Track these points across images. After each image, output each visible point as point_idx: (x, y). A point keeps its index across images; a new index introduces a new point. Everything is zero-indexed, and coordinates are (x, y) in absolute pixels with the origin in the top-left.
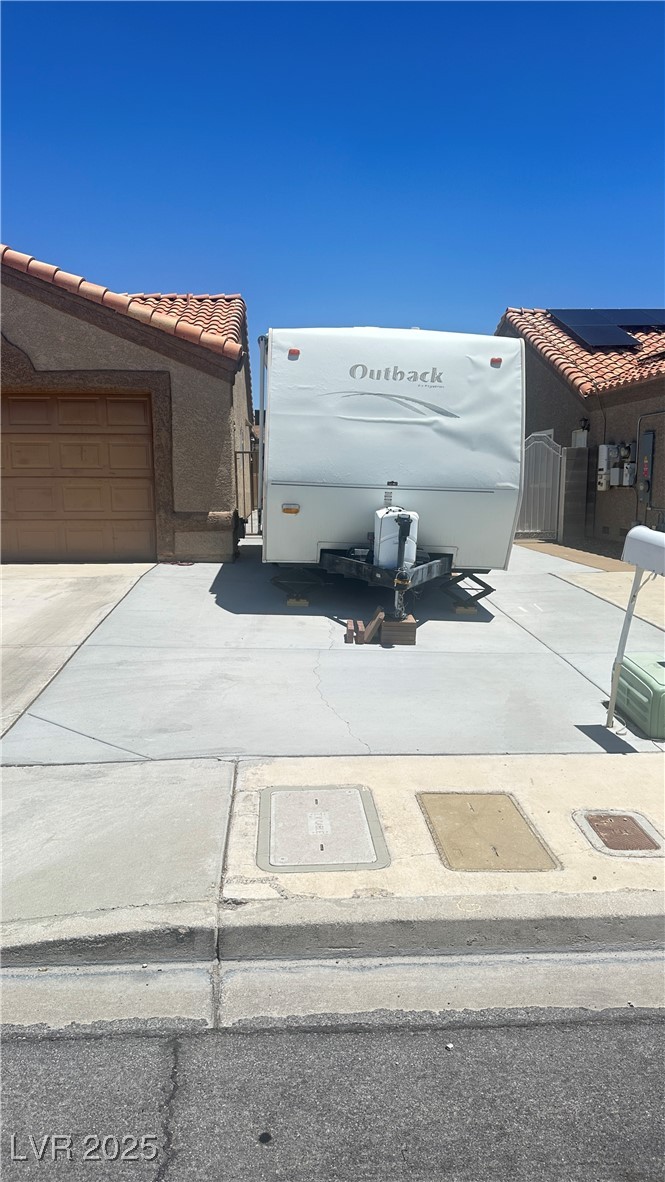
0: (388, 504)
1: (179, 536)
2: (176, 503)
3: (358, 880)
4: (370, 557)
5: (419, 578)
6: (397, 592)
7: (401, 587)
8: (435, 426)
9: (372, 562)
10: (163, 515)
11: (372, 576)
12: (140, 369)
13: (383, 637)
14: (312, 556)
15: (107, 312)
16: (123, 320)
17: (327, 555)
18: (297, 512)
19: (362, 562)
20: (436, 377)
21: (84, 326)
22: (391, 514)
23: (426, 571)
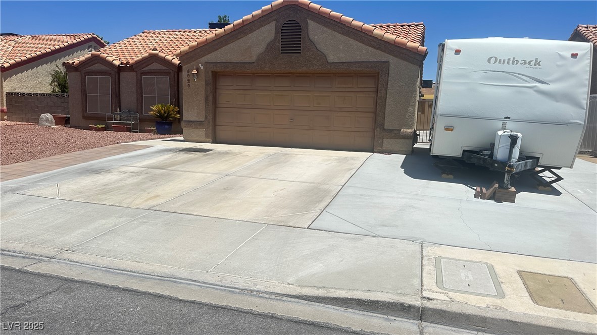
0: (504, 128)
1: (385, 141)
2: (386, 125)
3: (489, 301)
4: (491, 155)
5: (520, 168)
6: (506, 174)
7: (509, 172)
8: (535, 89)
9: (492, 158)
10: (378, 130)
11: (492, 165)
12: (375, 61)
13: (496, 197)
14: (458, 153)
15: (363, 35)
16: (370, 38)
17: (466, 153)
18: (452, 130)
19: (487, 157)
20: (537, 63)
21: (352, 41)
22: (506, 133)
23: (523, 165)
